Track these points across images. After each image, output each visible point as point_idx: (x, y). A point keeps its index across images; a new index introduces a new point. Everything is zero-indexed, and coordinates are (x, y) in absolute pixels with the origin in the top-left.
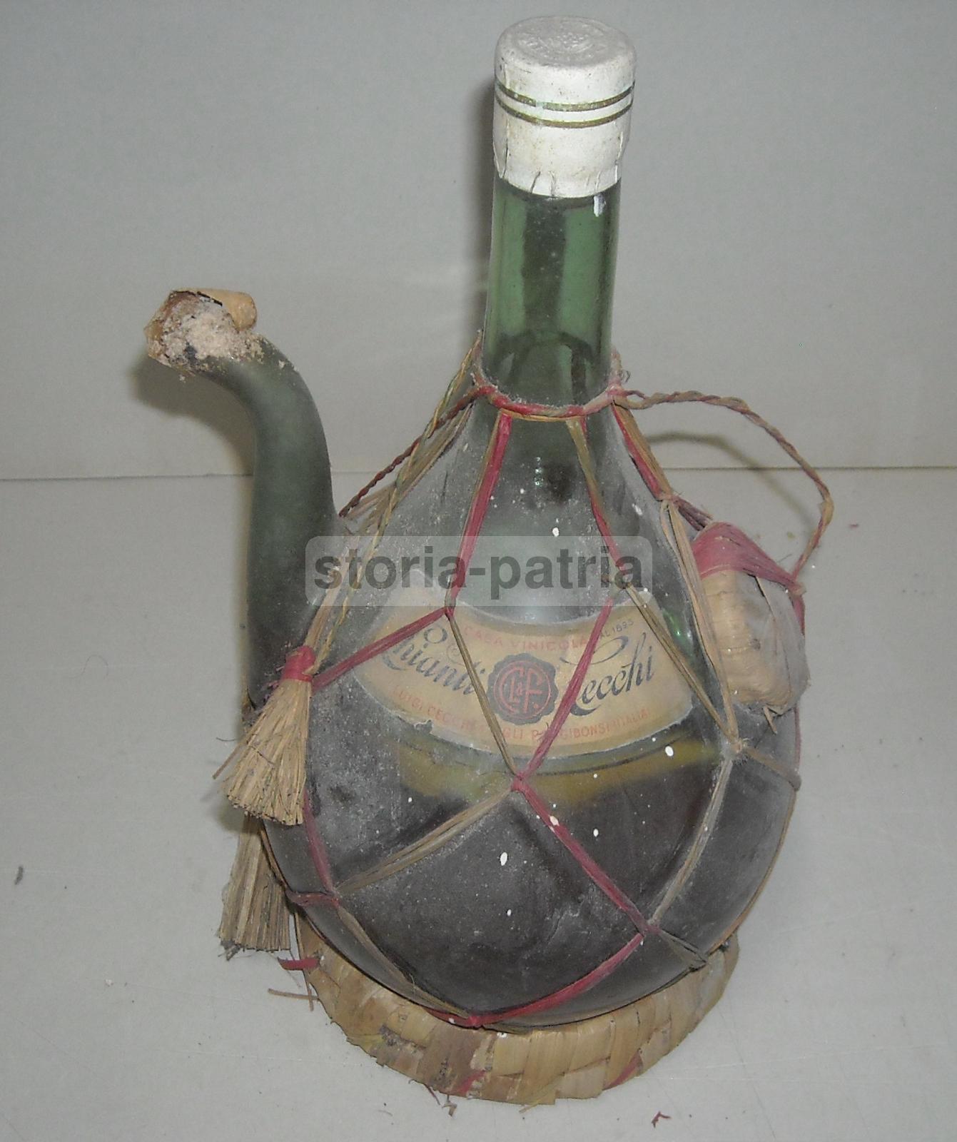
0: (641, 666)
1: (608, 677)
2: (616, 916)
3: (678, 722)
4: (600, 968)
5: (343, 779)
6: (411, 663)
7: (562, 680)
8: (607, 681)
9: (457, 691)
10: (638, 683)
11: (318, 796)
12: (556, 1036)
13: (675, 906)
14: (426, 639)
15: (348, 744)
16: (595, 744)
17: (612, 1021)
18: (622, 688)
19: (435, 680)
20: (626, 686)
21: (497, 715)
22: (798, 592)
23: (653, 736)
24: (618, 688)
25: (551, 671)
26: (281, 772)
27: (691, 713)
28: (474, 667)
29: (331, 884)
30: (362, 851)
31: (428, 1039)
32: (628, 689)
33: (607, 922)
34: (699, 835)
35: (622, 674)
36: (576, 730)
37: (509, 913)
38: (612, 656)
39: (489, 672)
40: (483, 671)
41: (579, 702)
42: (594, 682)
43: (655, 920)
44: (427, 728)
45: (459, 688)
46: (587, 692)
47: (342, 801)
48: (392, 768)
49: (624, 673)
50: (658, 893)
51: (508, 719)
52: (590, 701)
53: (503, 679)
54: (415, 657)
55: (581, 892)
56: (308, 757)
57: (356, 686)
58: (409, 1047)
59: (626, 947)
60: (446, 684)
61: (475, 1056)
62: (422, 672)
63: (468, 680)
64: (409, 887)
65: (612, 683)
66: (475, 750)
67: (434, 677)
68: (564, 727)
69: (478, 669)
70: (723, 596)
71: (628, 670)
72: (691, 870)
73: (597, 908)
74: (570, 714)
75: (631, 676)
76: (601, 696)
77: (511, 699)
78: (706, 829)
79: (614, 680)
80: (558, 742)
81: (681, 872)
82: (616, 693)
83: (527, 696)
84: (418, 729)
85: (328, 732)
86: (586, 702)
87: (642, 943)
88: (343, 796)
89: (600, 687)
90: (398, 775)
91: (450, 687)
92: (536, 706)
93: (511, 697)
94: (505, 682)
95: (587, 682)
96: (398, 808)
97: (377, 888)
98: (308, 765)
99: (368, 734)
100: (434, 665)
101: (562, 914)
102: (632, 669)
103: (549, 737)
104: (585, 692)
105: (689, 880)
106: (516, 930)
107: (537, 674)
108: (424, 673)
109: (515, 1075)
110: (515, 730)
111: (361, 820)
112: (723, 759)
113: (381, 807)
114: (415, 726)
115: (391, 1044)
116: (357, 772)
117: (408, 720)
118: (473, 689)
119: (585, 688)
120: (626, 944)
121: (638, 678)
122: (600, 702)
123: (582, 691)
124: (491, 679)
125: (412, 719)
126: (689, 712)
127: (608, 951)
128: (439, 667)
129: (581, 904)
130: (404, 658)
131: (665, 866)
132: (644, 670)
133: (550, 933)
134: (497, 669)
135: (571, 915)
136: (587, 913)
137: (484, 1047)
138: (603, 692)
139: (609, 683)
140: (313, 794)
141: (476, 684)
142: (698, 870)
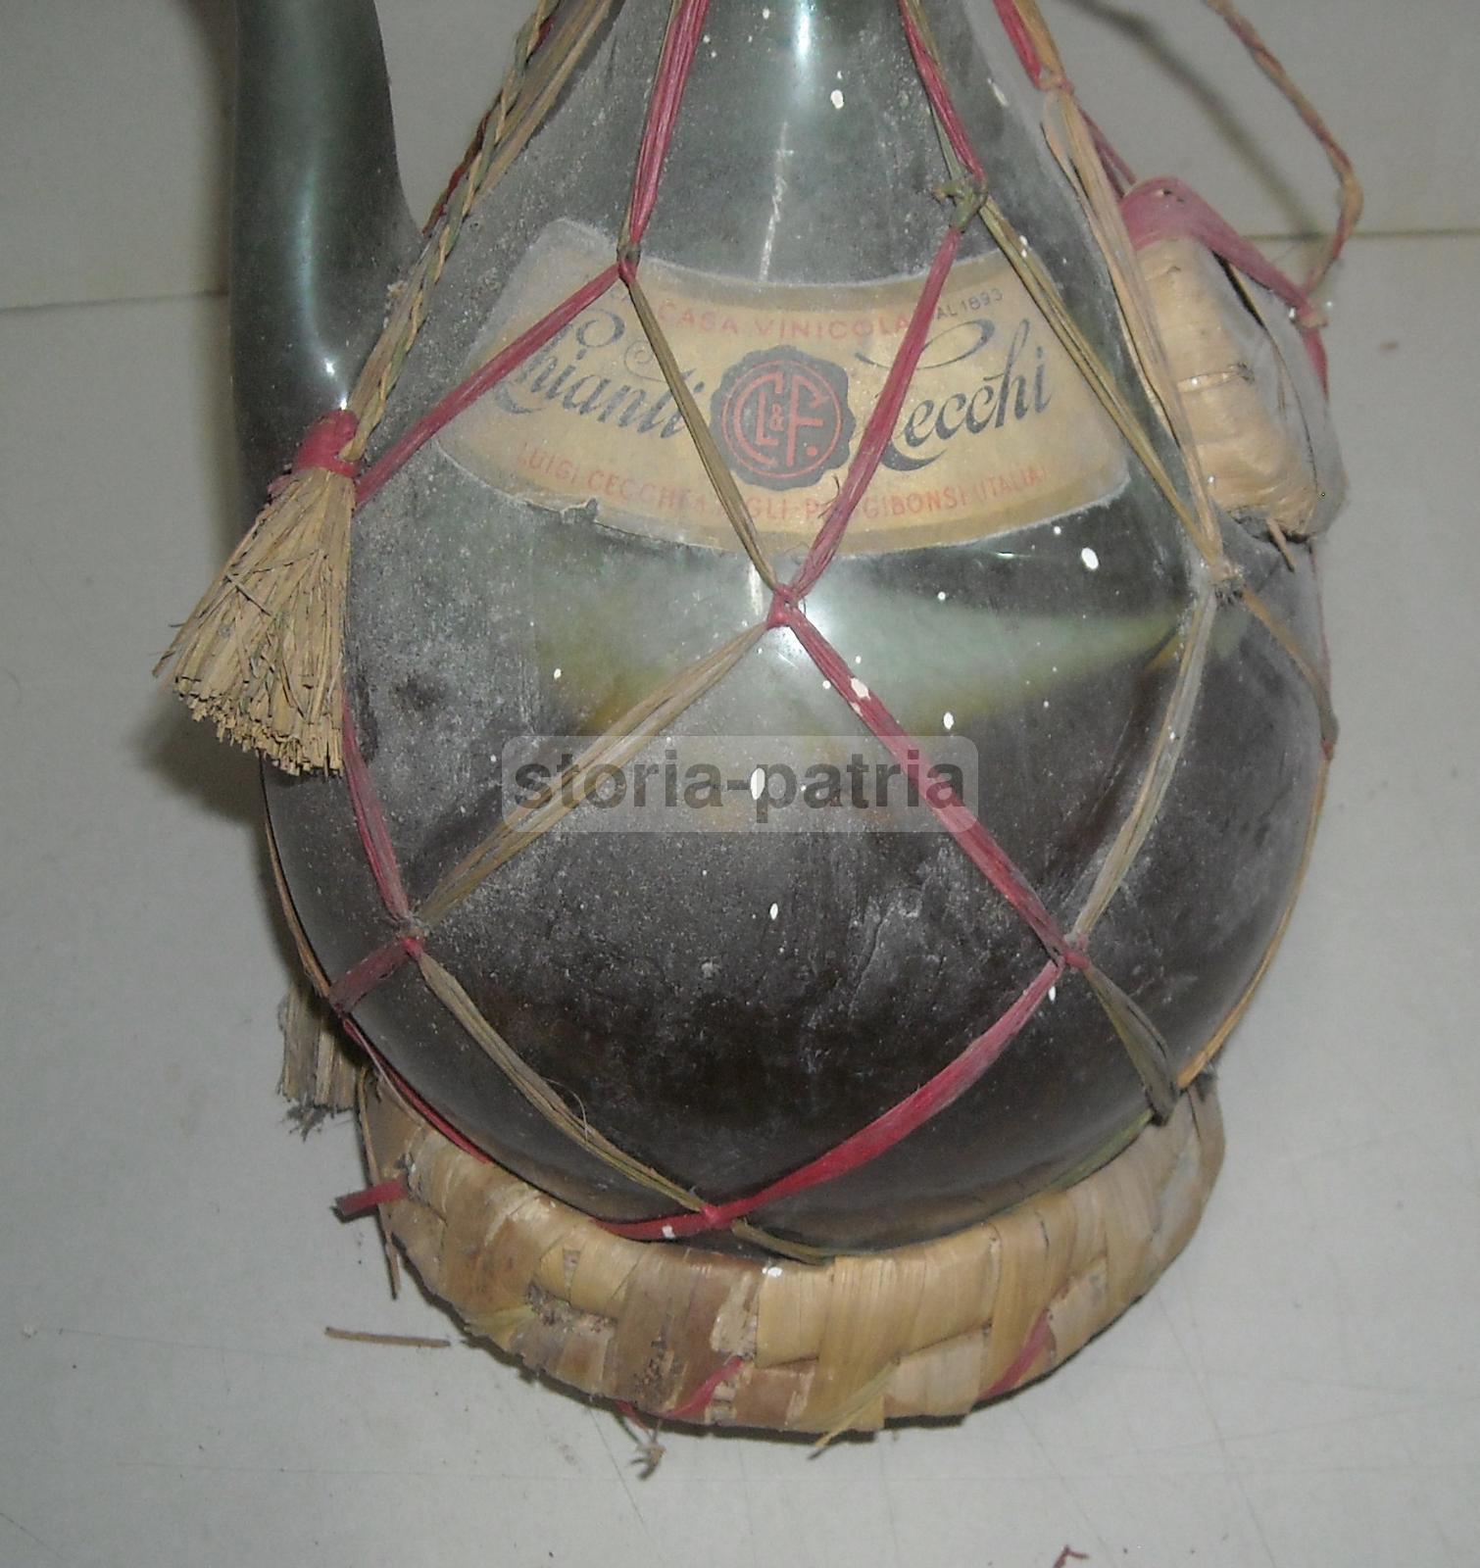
0: (1022, 382)
1: (957, 396)
2: (997, 921)
3: (1104, 502)
4: (967, 1053)
5: (419, 660)
6: (551, 395)
7: (863, 399)
8: (956, 403)
9: (646, 434)
10: (1020, 411)
11: (371, 715)
12: (882, 1268)
13: (1117, 913)
14: (581, 341)
15: (428, 585)
16: (937, 530)
17: (994, 1240)
18: (987, 421)
19: (602, 418)
20: (995, 415)
21: (733, 474)
22: (1312, 321)
23: (1055, 524)
24: (979, 418)
25: (839, 381)
26: (289, 641)
27: (1127, 490)
28: (682, 379)
29: (404, 902)
30: (463, 810)
31: (622, 1294)
32: (999, 424)
33: (979, 934)
34: (1160, 747)
35: (985, 393)
36: (896, 501)
37: (774, 911)
38: (964, 357)
39: (712, 386)
40: (700, 386)
41: (899, 442)
42: (930, 405)
43: (1079, 936)
44: (587, 516)
45: (652, 427)
46: (914, 424)
47: (419, 707)
48: (518, 612)
49: (990, 392)
50: (1082, 872)
51: (756, 480)
52: (922, 441)
53: (741, 401)
54: (560, 381)
55: (921, 859)
56: (349, 636)
57: (442, 466)
58: (586, 1323)
59: (1021, 1000)
60: (624, 422)
61: (718, 1320)
62: (575, 406)
63: (671, 406)
64: (563, 874)
65: (965, 409)
66: (688, 547)
67: (601, 410)
68: (870, 492)
69: (691, 384)
70: (1175, 276)
71: (997, 386)
72: (1145, 827)
73: (959, 897)
74: (882, 469)
75: (1004, 397)
76: (945, 433)
77: (760, 441)
78: (1172, 736)
79: (969, 402)
80: (860, 523)
81: (1126, 829)
82: (977, 429)
83: (792, 432)
84: (570, 521)
85: (388, 570)
86: (914, 442)
87: (1052, 994)
88: (421, 697)
89: (941, 414)
90: (532, 624)
91: (633, 427)
92: (813, 452)
93: (760, 432)
94: (745, 405)
95: (911, 403)
96: (532, 696)
97: (498, 891)
98: (349, 656)
99: (468, 554)
100: (601, 387)
101: (883, 913)
102: (1005, 386)
103: (843, 510)
104: (910, 424)
105: (1142, 852)
106: (789, 955)
107: (811, 387)
108: (578, 409)
109: (801, 1362)
110: (769, 500)
111: (458, 740)
112: (1196, 596)
113: (500, 701)
114: (562, 512)
115: (550, 1321)
116: (448, 637)
117: (548, 504)
118: (681, 423)
119: (910, 414)
120: (1022, 994)
121: (1019, 404)
122: (942, 444)
123: (903, 419)
124: (717, 401)
125: (558, 502)
126: (1123, 487)
127: (983, 1008)
128: (608, 392)
129: (924, 885)
130: (537, 386)
131: (1094, 810)
132: (1030, 390)
133: (860, 959)
134: (729, 379)
135: (904, 913)
136: (935, 913)
137: (737, 1298)
138: (949, 426)
139: (960, 408)
140: (362, 714)
141: (687, 411)
142: (1159, 831)
